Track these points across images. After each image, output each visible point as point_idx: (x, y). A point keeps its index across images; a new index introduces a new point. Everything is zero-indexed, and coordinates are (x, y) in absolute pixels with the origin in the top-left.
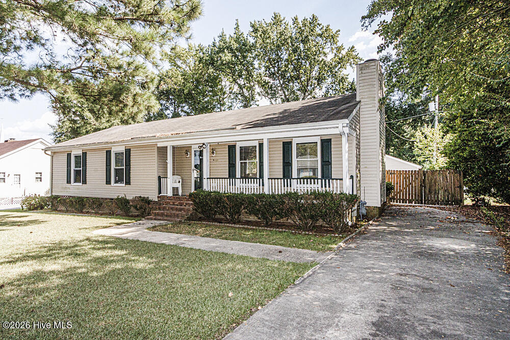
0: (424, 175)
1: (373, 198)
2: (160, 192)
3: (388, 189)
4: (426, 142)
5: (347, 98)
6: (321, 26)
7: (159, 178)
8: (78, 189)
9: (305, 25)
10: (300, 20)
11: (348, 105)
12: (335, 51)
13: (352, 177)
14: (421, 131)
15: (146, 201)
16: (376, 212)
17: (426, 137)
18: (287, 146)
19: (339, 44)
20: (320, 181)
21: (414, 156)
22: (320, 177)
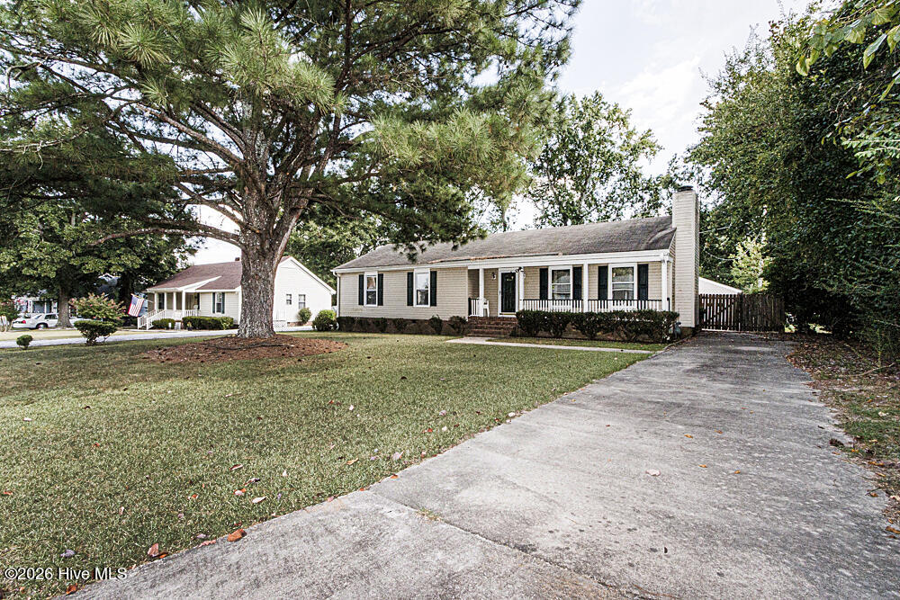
0: (741, 299)
1: (687, 319)
2: (470, 313)
3: (700, 313)
4: (748, 260)
5: (660, 223)
6: (607, 105)
7: (470, 300)
8: (372, 310)
9: (586, 107)
10: (579, 99)
11: (664, 232)
12: (624, 137)
13: (668, 299)
14: (742, 246)
15: (462, 320)
16: (689, 332)
17: (748, 254)
18: (603, 270)
19: (631, 129)
20: (636, 302)
21: (732, 278)
22: (636, 298)
